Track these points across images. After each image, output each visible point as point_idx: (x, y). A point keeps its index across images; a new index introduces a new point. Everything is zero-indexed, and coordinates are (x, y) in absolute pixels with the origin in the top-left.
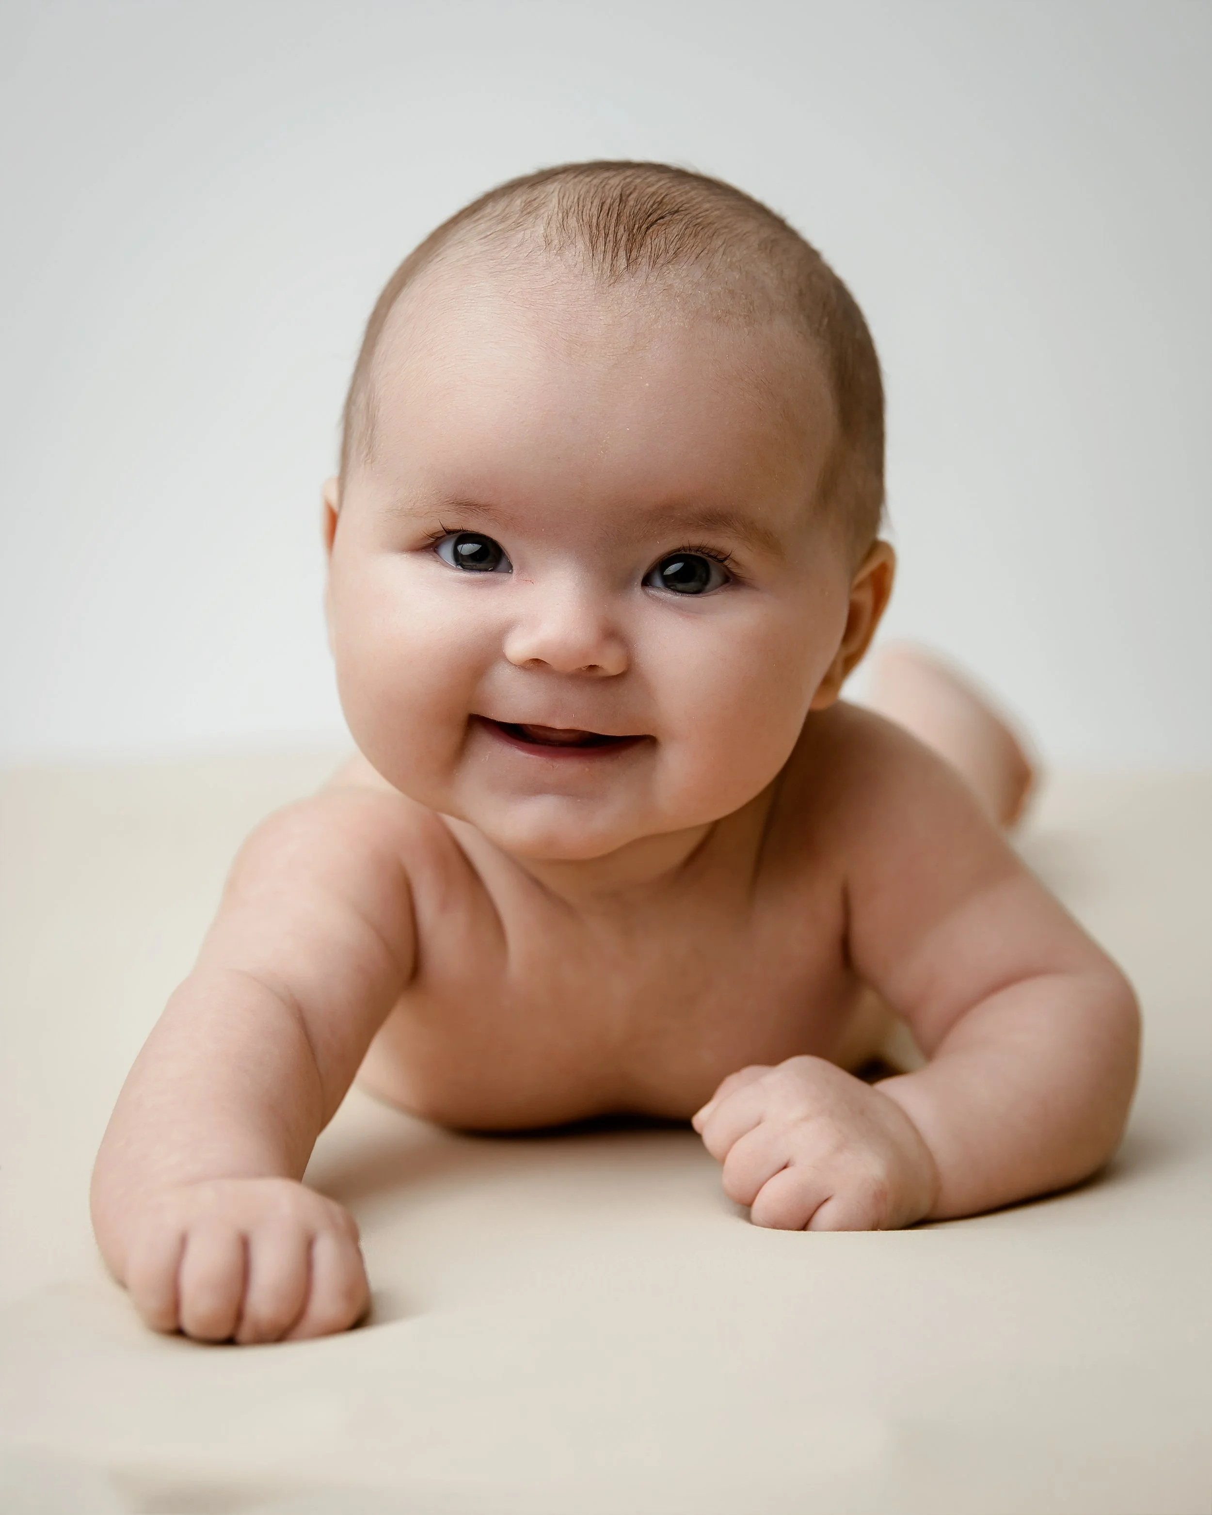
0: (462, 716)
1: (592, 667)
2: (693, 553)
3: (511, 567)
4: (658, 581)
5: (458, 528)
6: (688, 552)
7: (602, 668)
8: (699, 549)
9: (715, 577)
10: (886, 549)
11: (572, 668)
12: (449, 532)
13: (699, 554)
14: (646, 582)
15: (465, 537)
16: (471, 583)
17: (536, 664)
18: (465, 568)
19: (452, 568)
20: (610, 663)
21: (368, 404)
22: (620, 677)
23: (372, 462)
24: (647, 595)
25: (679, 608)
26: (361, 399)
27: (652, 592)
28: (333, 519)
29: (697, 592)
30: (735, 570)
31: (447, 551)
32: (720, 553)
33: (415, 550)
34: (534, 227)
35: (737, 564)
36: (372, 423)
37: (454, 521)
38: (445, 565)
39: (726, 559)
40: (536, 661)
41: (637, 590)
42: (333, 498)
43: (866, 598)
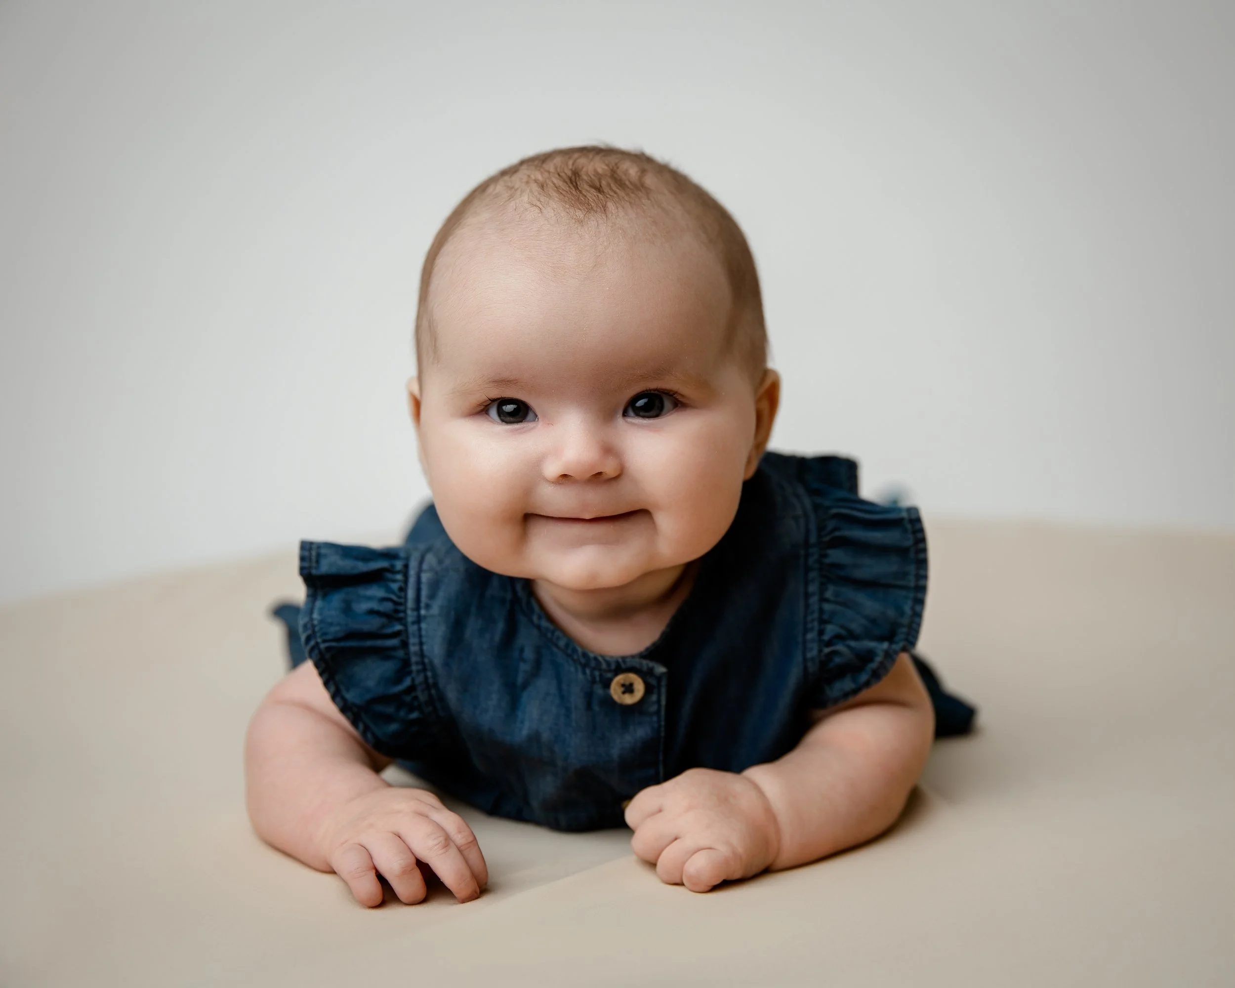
0: (521, 515)
1: (600, 474)
2: (652, 392)
3: (536, 416)
4: (631, 413)
5: (499, 397)
6: (649, 392)
7: (606, 474)
8: (656, 390)
9: (667, 404)
10: (775, 374)
11: (588, 475)
12: (493, 401)
13: (656, 392)
14: (625, 414)
15: (503, 402)
16: (512, 431)
17: (564, 478)
18: (508, 423)
19: (498, 423)
20: (609, 468)
21: (430, 326)
22: (617, 478)
23: (438, 363)
24: (627, 422)
25: (647, 427)
26: (425, 323)
27: (629, 420)
28: (417, 405)
29: (657, 416)
30: (681, 399)
31: (493, 412)
32: (671, 391)
33: (474, 414)
34: (520, 197)
35: (682, 396)
36: (434, 338)
37: (496, 393)
38: (493, 421)
39: (674, 394)
40: (565, 476)
41: (620, 420)
42: (416, 390)
43: (765, 405)
